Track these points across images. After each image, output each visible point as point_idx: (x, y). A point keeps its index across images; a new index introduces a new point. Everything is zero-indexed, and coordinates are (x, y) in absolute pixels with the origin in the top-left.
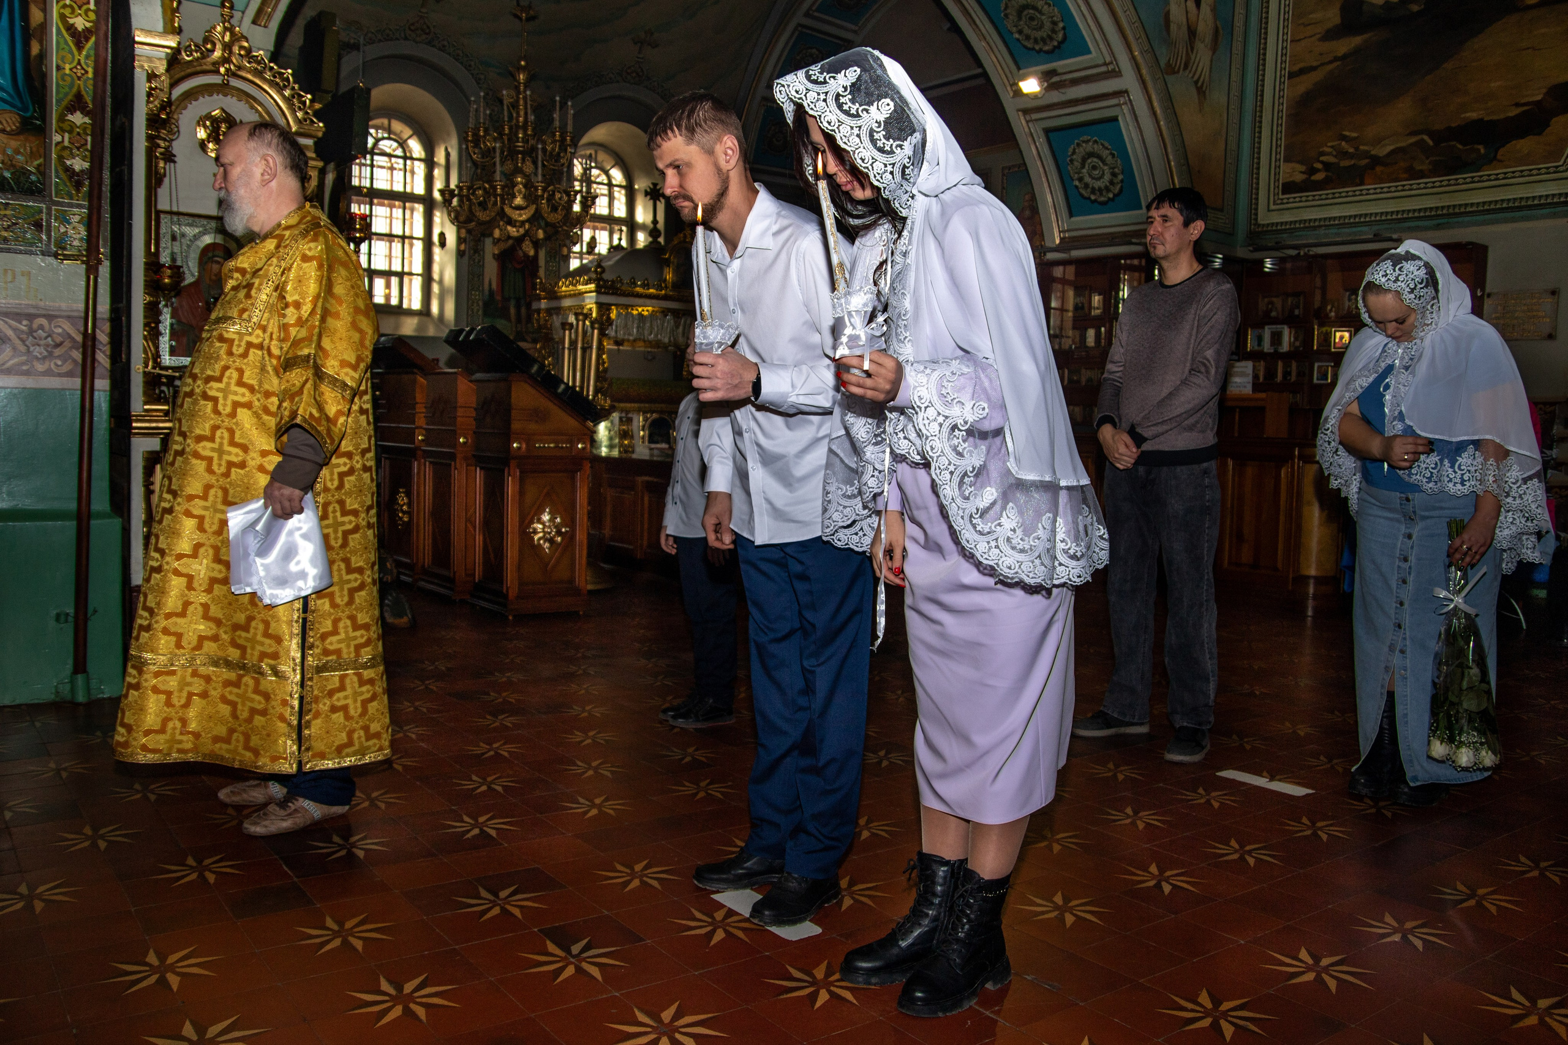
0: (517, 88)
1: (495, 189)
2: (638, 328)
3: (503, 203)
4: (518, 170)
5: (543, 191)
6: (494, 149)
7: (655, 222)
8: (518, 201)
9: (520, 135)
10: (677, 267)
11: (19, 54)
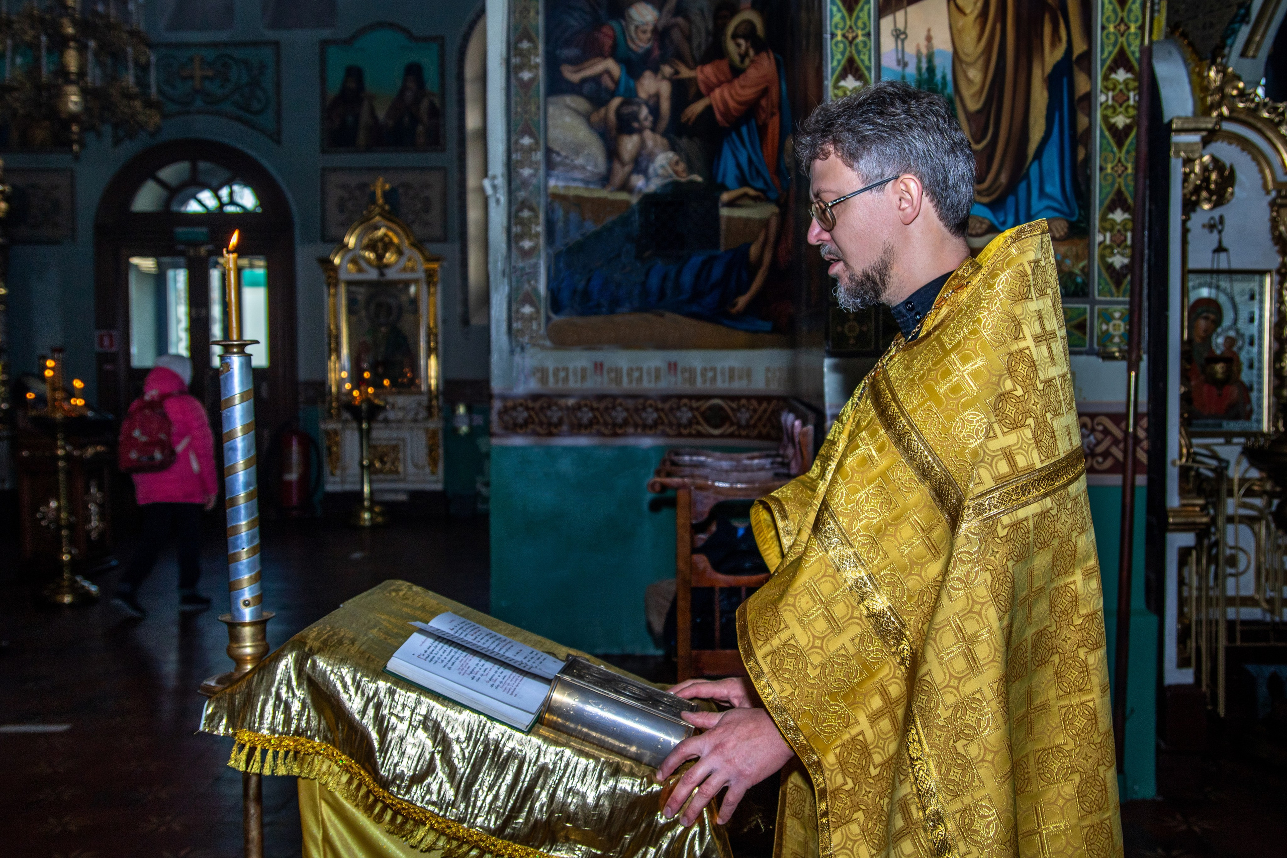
11: (1067, 162)
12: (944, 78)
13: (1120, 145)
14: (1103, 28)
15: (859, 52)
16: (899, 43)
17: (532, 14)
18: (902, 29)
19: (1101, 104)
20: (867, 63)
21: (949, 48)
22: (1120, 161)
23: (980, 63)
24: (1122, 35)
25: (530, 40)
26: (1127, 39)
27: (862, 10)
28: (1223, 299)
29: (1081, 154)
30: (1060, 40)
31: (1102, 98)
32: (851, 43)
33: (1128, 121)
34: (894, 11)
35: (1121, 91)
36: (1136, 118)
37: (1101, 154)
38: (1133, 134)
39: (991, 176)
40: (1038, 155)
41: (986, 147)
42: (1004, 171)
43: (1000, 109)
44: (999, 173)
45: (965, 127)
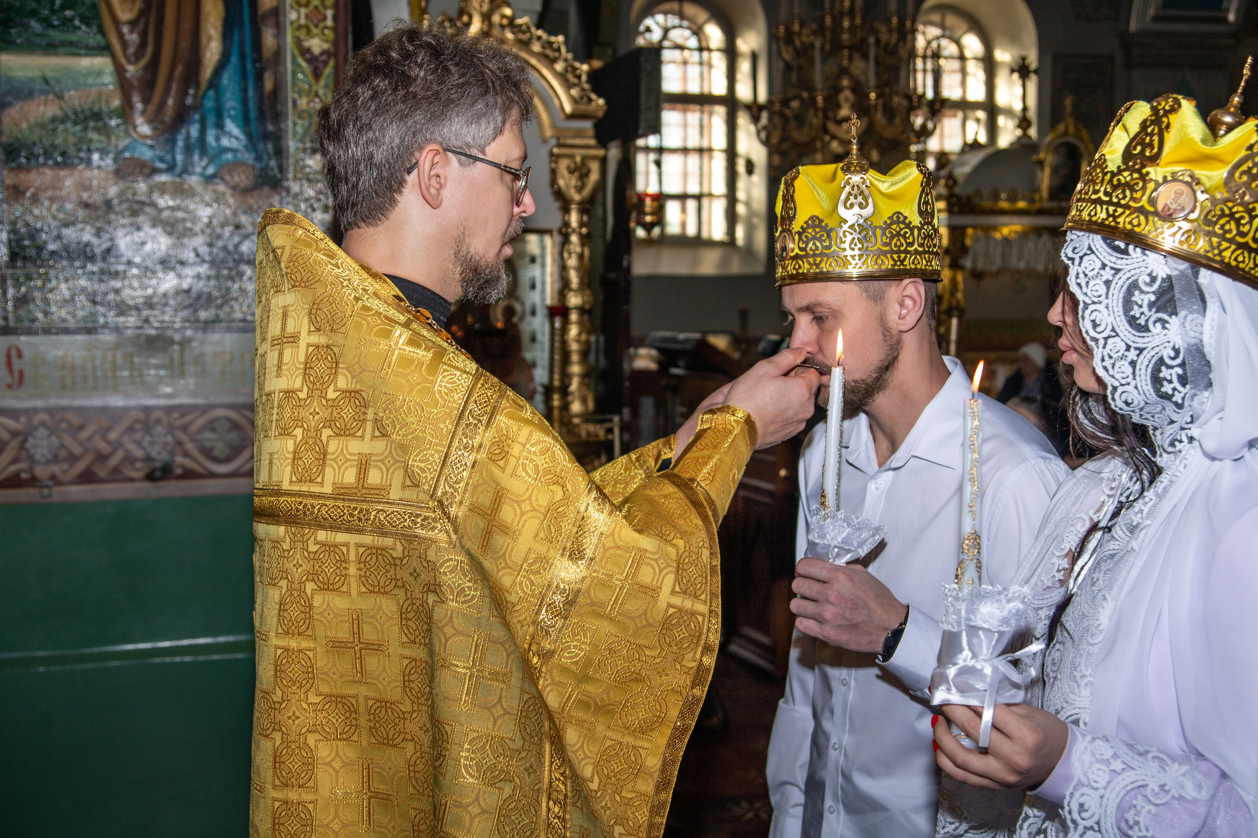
1: (813, 100)
2: (1003, 254)
3: (826, 118)
4: (844, 71)
5: (878, 97)
6: (812, 45)
7: (1025, 109)
8: (844, 112)
9: (846, 24)
10: (1055, 171)
11: (251, 93)
13: (317, 75)
19: (292, 23)
22: (317, 95)
29: (269, 85)
31: (293, 16)
33: (326, 46)
35: (316, 8)
36: (335, 43)
37: (294, 84)
38: (332, 63)
39: (152, 108)
40: (214, 83)
41: (146, 68)
42: (171, 102)
43: (160, 21)
44: (163, 104)
45: (115, 41)
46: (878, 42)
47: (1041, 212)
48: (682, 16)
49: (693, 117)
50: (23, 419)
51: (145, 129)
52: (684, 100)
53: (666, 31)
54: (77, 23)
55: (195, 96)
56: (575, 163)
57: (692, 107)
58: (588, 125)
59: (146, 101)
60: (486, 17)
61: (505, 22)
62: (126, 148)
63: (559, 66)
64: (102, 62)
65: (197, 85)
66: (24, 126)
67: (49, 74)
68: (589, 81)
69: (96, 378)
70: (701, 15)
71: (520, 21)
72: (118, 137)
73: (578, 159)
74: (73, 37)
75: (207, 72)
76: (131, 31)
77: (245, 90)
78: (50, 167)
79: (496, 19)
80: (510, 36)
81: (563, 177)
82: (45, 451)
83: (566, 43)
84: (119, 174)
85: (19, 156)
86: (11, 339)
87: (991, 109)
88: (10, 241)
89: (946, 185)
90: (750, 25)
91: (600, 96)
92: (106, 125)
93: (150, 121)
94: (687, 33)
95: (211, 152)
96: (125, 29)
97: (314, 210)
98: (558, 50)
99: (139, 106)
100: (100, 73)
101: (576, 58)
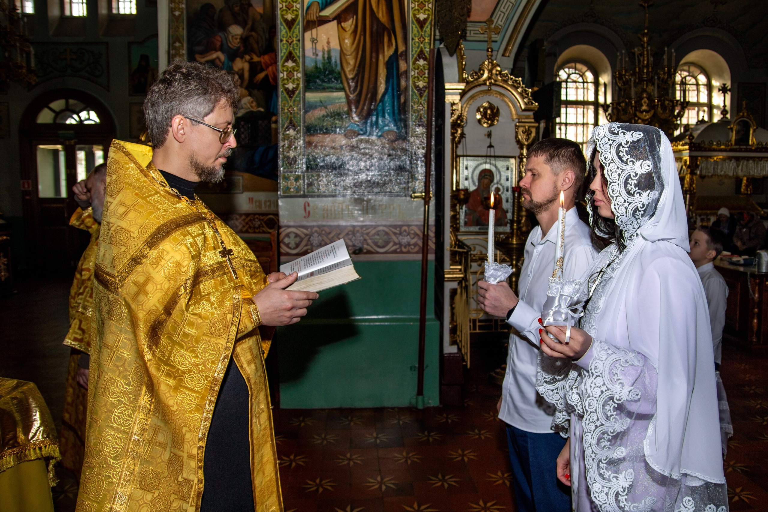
0: (643, 46)
1: (631, 103)
2: (714, 168)
3: (636, 110)
4: (644, 91)
5: (658, 102)
6: (630, 79)
7: (725, 106)
8: (644, 107)
9: (645, 71)
10: (738, 132)
11: (396, 104)
12: (336, 62)
13: (421, 96)
14: (413, 39)
15: (294, 49)
16: (314, 44)
17: (181, 29)
18: (315, 38)
19: (412, 76)
20: (298, 54)
21: (338, 48)
22: (421, 104)
23: (354, 54)
24: (422, 43)
25: (180, 42)
26: (424, 45)
27: (295, 28)
28: (493, 169)
29: (402, 100)
30: (392, 44)
31: (413, 73)
32: (290, 44)
33: (425, 84)
34: (311, 30)
35: (421, 70)
36: (428, 83)
37: (412, 100)
38: (427, 91)
39: (359, 110)
40: (382, 100)
41: (357, 96)
42: (365, 108)
43: (363, 77)
44: (363, 109)
45: (346, 85)
46: (659, 78)
47: (731, 150)
48: (576, 69)
49: (580, 110)
50: (309, 230)
51: (357, 119)
52: (576, 103)
53: (569, 75)
54: (333, 80)
55: (374, 106)
56: (526, 129)
57: (580, 106)
58: (531, 114)
59: (357, 108)
60: (490, 71)
61: (498, 73)
62: (349, 126)
63: (520, 90)
64: (342, 94)
65: (376, 101)
66: (313, 119)
67: (322, 99)
68: (531, 96)
69: (335, 214)
70: (584, 68)
71: (503, 72)
72: (346, 122)
73: (527, 127)
74: (332, 85)
75: (379, 96)
76: (352, 82)
77: (393, 103)
78: (321, 134)
79: (494, 72)
80: (499, 78)
81: (520, 135)
82: (317, 242)
83: (523, 81)
84: (346, 136)
85: (311, 130)
86: (306, 199)
87: (710, 107)
88: (306, 162)
89: (689, 138)
90: (605, 72)
91: (536, 102)
92: (342, 118)
93: (358, 116)
94: (578, 76)
95: (380, 126)
96: (350, 82)
97: (419, 149)
98: (519, 83)
99: (354, 110)
100: (340, 98)
101: (526, 87)
